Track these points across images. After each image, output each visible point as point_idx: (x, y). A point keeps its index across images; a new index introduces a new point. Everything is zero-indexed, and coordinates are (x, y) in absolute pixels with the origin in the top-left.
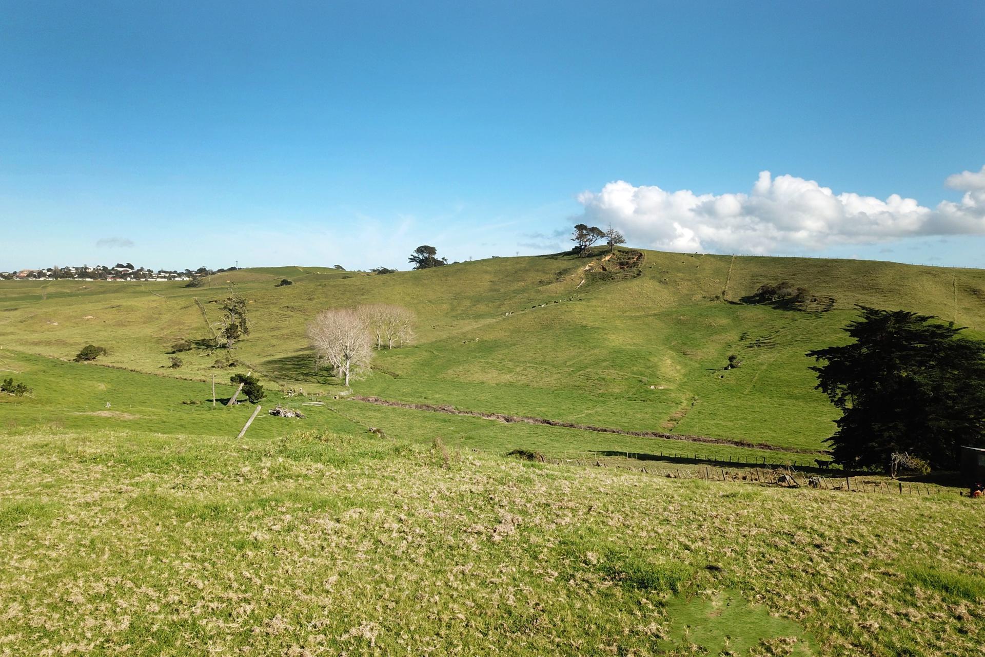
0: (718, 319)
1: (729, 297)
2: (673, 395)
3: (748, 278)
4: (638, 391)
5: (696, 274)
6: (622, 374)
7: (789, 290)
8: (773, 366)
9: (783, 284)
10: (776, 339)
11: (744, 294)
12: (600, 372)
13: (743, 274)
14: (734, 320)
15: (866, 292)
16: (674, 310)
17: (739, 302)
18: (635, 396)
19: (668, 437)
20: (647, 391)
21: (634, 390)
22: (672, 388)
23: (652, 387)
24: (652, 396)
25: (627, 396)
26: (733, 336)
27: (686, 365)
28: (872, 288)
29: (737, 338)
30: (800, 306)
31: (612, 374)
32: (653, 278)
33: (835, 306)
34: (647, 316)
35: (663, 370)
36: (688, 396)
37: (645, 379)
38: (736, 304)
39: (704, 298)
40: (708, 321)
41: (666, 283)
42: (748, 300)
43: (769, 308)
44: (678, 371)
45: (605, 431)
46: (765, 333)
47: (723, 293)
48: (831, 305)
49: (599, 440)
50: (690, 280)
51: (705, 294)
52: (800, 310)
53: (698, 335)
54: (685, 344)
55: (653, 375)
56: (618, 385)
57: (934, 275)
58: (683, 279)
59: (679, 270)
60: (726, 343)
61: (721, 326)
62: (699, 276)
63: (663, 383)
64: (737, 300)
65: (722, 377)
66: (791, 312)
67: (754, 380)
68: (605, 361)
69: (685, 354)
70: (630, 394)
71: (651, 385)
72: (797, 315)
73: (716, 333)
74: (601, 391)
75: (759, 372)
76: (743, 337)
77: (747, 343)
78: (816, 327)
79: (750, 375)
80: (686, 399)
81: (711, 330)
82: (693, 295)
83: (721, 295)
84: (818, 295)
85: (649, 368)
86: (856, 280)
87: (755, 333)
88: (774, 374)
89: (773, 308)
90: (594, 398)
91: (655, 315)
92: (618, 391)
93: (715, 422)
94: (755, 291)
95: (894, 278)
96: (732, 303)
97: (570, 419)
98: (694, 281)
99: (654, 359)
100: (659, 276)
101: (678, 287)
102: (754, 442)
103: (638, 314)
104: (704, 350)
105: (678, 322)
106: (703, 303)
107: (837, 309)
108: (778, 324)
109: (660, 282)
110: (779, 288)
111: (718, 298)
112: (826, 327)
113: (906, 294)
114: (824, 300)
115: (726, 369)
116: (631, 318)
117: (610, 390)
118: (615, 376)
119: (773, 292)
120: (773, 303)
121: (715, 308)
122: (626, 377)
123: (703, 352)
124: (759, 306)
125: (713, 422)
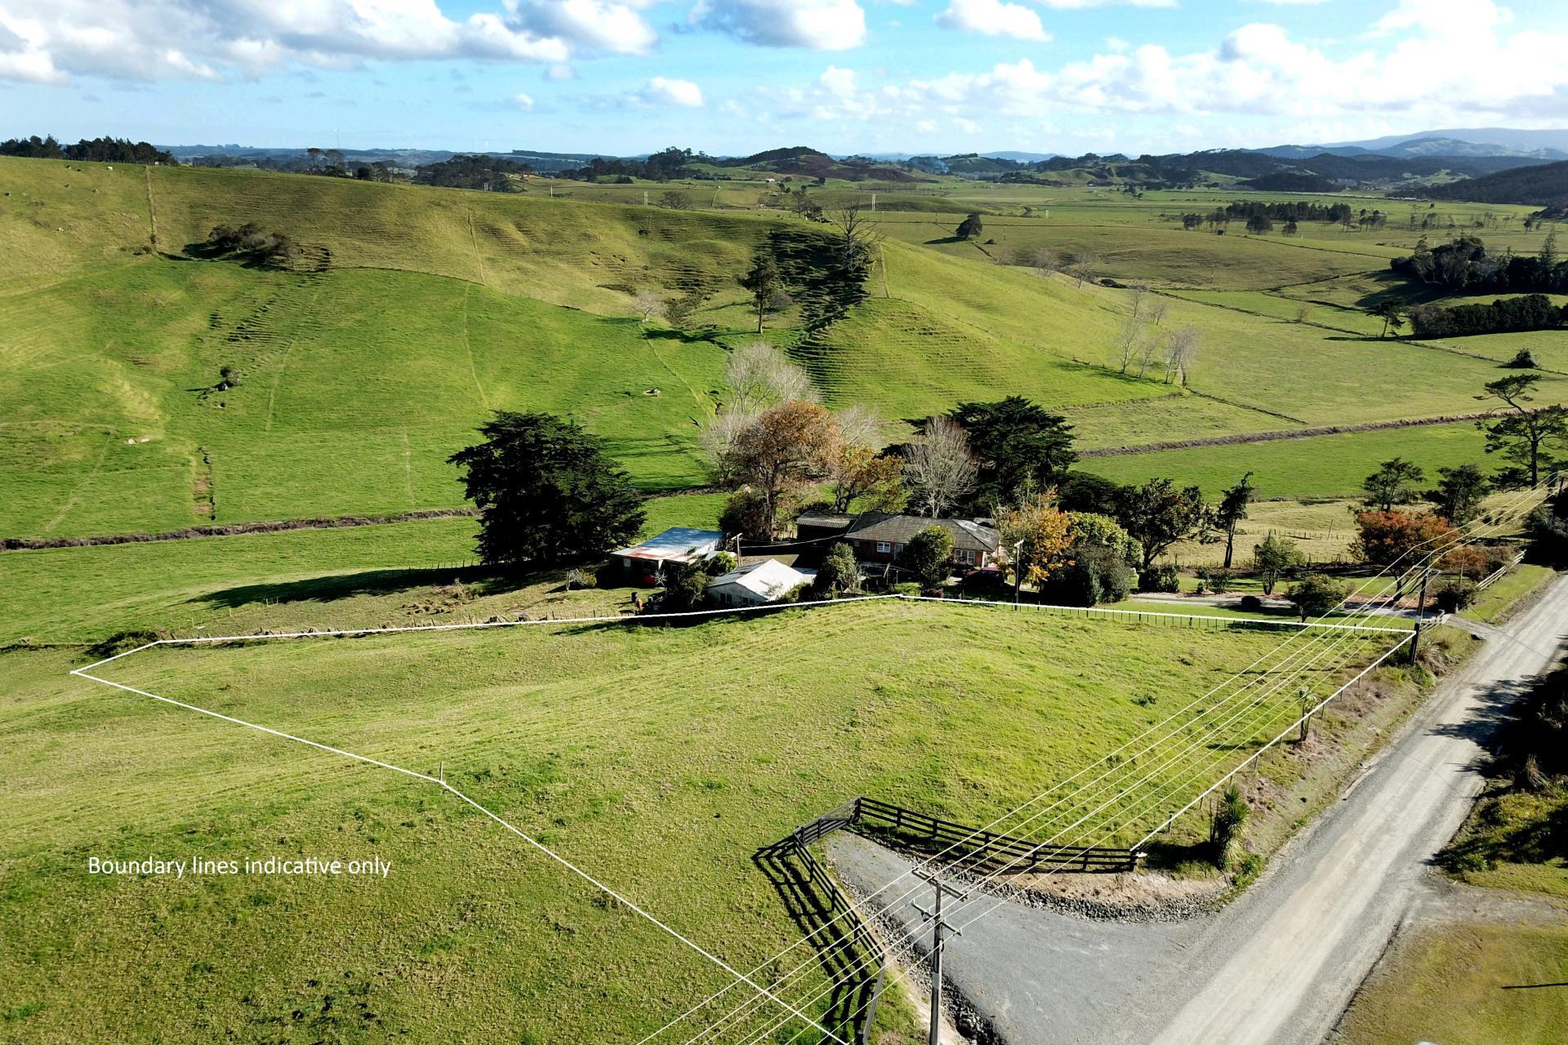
0: (164, 293)
1: (164, 245)
2: (169, 450)
3: (185, 209)
4: (112, 452)
5: (94, 205)
6: (70, 424)
7: (259, 236)
8: (287, 377)
9: (248, 226)
10: (269, 325)
11: (187, 240)
12: (26, 424)
13: (174, 203)
14: (187, 290)
15: (367, 237)
16: (80, 277)
17: (184, 256)
18: (112, 463)
19: (220, 533)
20: (127, 450)
21: (104, 451)
22: (160, 437)
23: (131, 441)
24: (141, 458)
25: (99, 465)
26: (197, 321)
27: (153, 388)
28: (374, 231)
29: (206, 324)
30: (283, 261)
31: (52, 428)
32: (19, 215)
33: (334, 261)
34: (38, 294)
35: (129, 405)
36: (190, 448)
37: (111, 428)
38: (180, 259)
39: (123, 249)
40: (149, 296)
41: (46, 225)
42: (197, 251)
43: (235, 266)
44: (148, 401)
45: (121, 540)
46: (247, 314)
47: (153, 239)
48: (327, 261)
49: (132, 560)
50: (87, 218)
51: (122, 243)
52: (284, 269)
53: (140, 324)
54: (130, 344)
55: (120, 419)
56: (75, 446)
57: (444, 207)
58: (75, 217)
59: (61, 199)
60: (192, 335)
61: (172, 304)
62: (101, 208)
63: (143, 430)
64: (178, 252)
65: (223, 405)
66: (272, 273)
67: (271, 404)
68: (24, 402)
69: (136, 363)
70: (102, 457)
71: (127, 438)
72: (282, 277)
73: (170, 319)
74: (50, 462)
75: (273, 391)
76: (215, 321)
77: (226, 332)
78: (319, 302)
79: (260, 396)
80: (191, 454)
81: (163, 315)
82: (102, 245)
83: (148, 244)
84: (303, 243)
85: (105, 406)
86: (351, 218)
87: (233, 314)
88: (294, 392)
89: (244, 266)
90: (44, 477)
91: (52, 291)
92: (79, 457)
93: (261, 489)
94: (205, 236)
95: (399, 215)
96: (172, 257)
97: (50, 529)
98: (95, 220)
99: (106, 388)
100: (29, 212)
101: (73, 232)
102: (332, 516)
103: (20, 292)
104: (166, 352)
105: (97, 301)
106: (126, 260)
107: (337, 268)
108: (262, 293)
109: (36, 223)
110: (245, 234)
111: (147, 250)
112: (333, 301)
113: (419, 240)
114: (313, 251)
115: (220, 387)
116: (12, 300)
117: (65, 458)
118: (59, 431)
119: (236, 239)
120: (237, 257)
121: (149, 268)
122: (80, 429)
123: (165, 357)
124: (218, 262)
125: (258, 492)
